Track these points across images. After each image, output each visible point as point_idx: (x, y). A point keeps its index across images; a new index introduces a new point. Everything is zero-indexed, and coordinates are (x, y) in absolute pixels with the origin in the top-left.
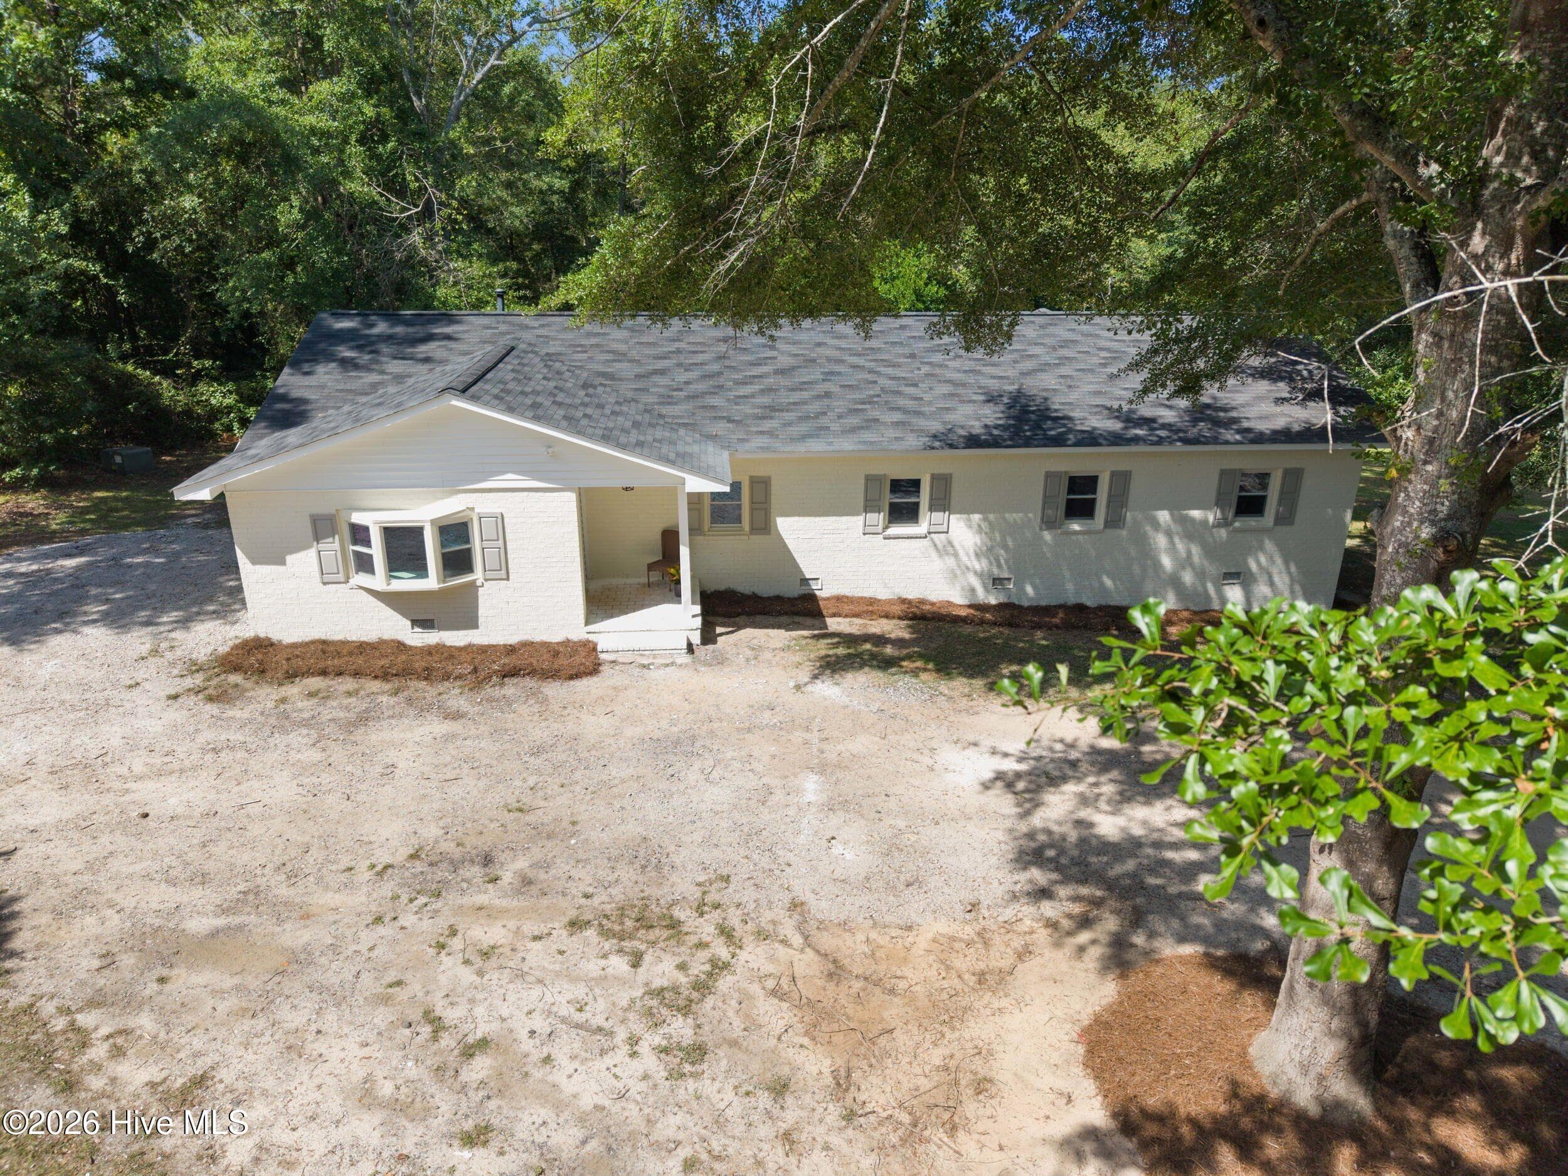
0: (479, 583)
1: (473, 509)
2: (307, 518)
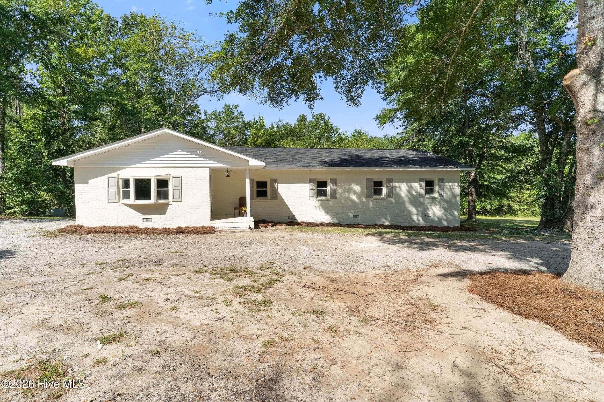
0: (170, 203)
1: (170, 174)
2: (105, 178)
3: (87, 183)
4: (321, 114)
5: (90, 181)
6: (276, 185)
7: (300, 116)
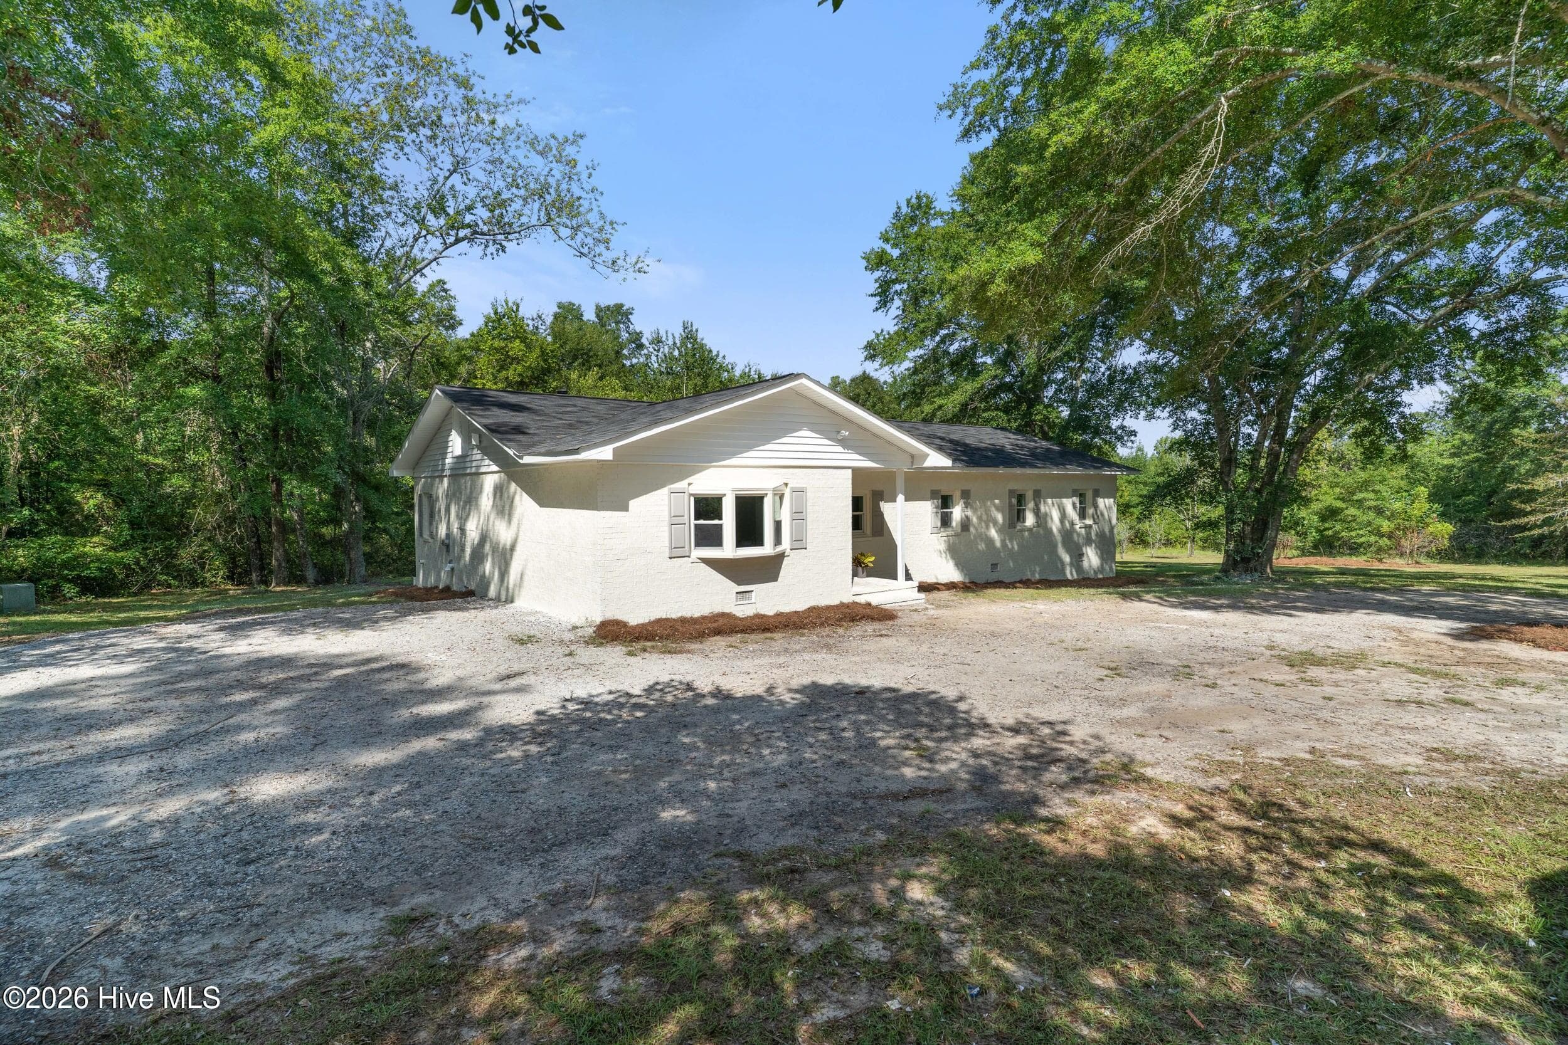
0: (786, 553)
1: (787, 485)
2: (665, 491)
3: (627, 510)
4: (619, 307)
5: (632, 503)
6: (882, 504)
7: (560, 306)
